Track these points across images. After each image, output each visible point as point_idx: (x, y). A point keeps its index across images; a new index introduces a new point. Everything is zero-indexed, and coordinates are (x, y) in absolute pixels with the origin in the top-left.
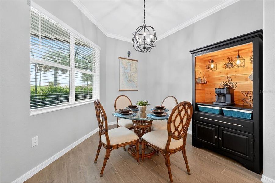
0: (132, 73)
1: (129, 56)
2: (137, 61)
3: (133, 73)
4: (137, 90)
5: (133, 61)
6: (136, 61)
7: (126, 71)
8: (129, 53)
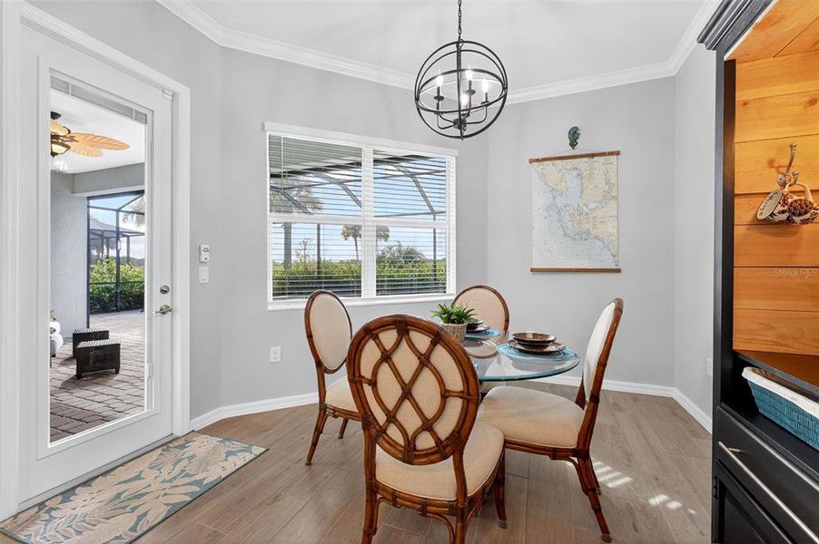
0: (586, 205)
1: (573, 144)
2: (618, 153)
3: (592, 206)
4: (618, 271)
5: (596, 159)
6: (611, 154)
7: (561, 202)
8: (574, 135)
